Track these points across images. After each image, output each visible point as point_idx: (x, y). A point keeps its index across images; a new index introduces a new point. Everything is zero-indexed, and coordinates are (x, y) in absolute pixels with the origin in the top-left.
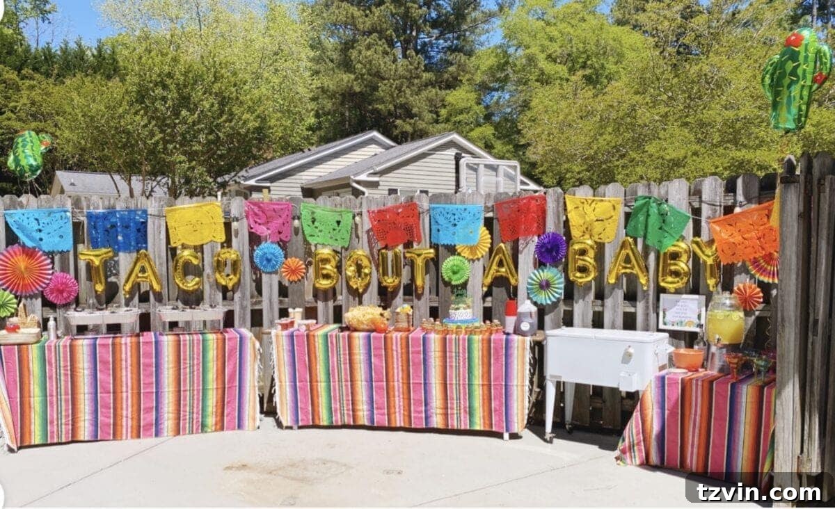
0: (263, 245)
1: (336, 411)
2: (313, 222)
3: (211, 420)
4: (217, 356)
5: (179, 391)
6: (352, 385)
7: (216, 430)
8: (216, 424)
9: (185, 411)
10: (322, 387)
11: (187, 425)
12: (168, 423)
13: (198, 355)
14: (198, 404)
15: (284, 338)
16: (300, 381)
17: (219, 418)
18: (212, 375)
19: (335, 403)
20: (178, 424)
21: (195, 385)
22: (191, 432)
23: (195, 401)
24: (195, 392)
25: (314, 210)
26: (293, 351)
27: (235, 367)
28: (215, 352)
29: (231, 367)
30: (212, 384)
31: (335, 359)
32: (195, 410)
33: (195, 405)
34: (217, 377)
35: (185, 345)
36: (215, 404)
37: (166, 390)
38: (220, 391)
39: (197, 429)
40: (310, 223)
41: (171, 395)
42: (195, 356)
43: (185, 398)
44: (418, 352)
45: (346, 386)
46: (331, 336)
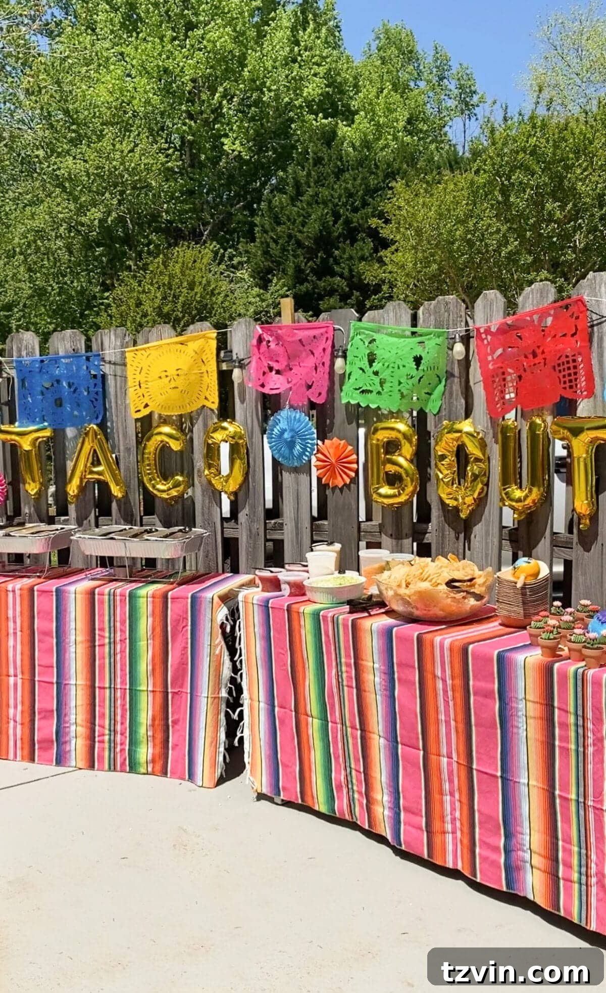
0: (284, 414)
1: (339, 787)
2: (371, 362)
3: (144, 753)
4: (154, 629)
5: (93, 687)
6: (363, 738)
7: (153, 774)
8: (153, 761)
9: (102, 727)
10: (314, 726)
11: (107, 754)
12: (77, 745)
13: (123, 622)
14: (123, 717)
15: (256, 607)
16: (281, 707)
17: (158, 750)
18: (144, 666)
19: (338, 772)
20: (92, 748)
21: (119, 680)
22: (113, 768)
23: (119, 711)
24: (119, 694)
25: (376, 336)
26: (267, 639)
27: (184, 654)
28: (150, 620)
29: (178, 654)
30: (145, 684)
31: (334, 671)
32: (119, 727)
33: (119, 718)
34: (153, 670)
35: (102, 602)
36: (149, 722)
37: (73, 682)
38: (159, 696)
39: (123, 764)
40: (365, 363)
41: (80, 692)
42: (118, 624)
43: (103, 700)
44: (489, 695)
45: (354, 738)
46: (325, 617)
